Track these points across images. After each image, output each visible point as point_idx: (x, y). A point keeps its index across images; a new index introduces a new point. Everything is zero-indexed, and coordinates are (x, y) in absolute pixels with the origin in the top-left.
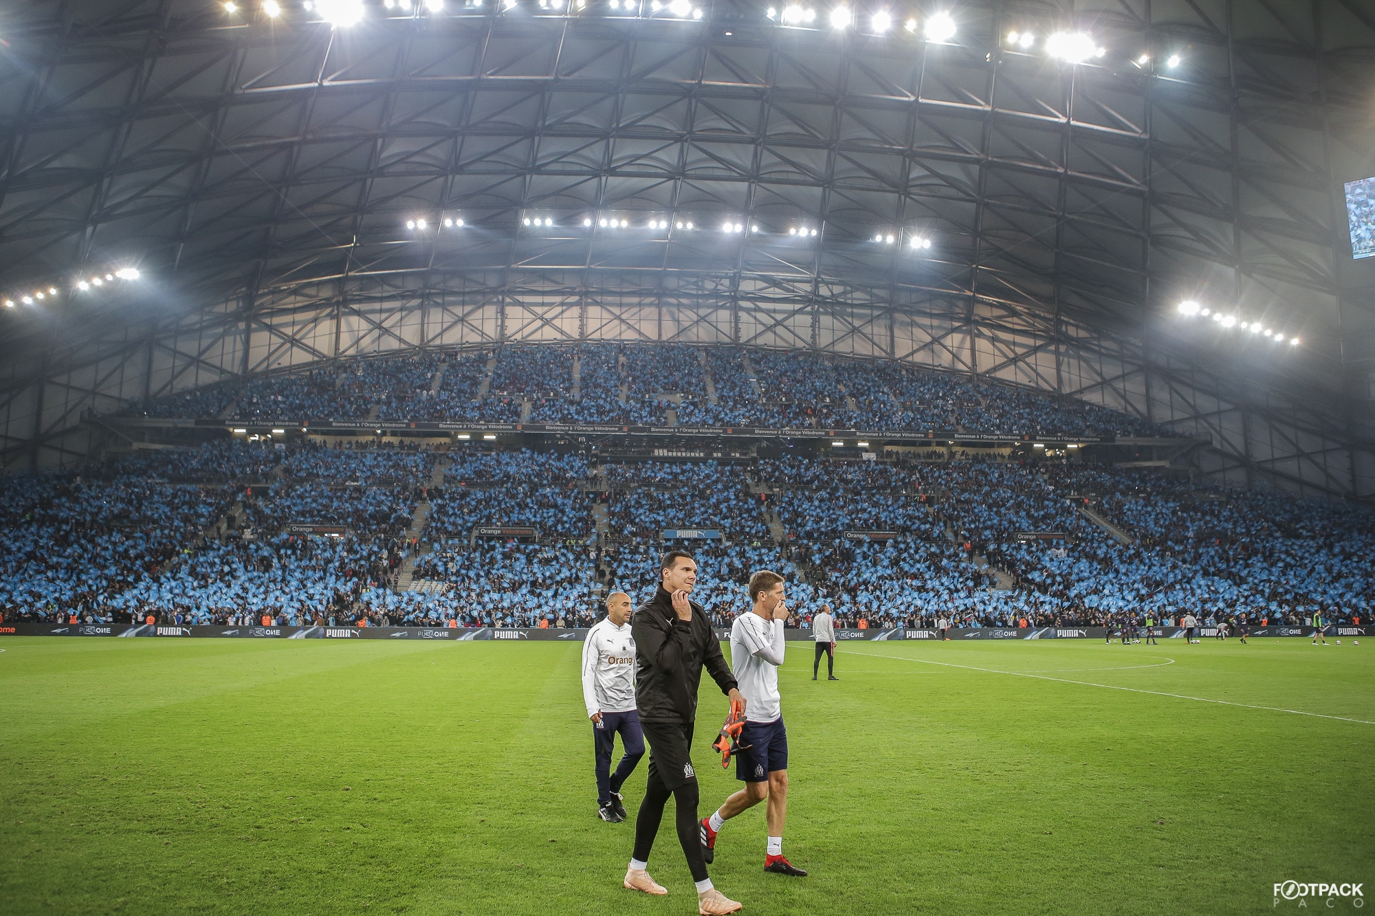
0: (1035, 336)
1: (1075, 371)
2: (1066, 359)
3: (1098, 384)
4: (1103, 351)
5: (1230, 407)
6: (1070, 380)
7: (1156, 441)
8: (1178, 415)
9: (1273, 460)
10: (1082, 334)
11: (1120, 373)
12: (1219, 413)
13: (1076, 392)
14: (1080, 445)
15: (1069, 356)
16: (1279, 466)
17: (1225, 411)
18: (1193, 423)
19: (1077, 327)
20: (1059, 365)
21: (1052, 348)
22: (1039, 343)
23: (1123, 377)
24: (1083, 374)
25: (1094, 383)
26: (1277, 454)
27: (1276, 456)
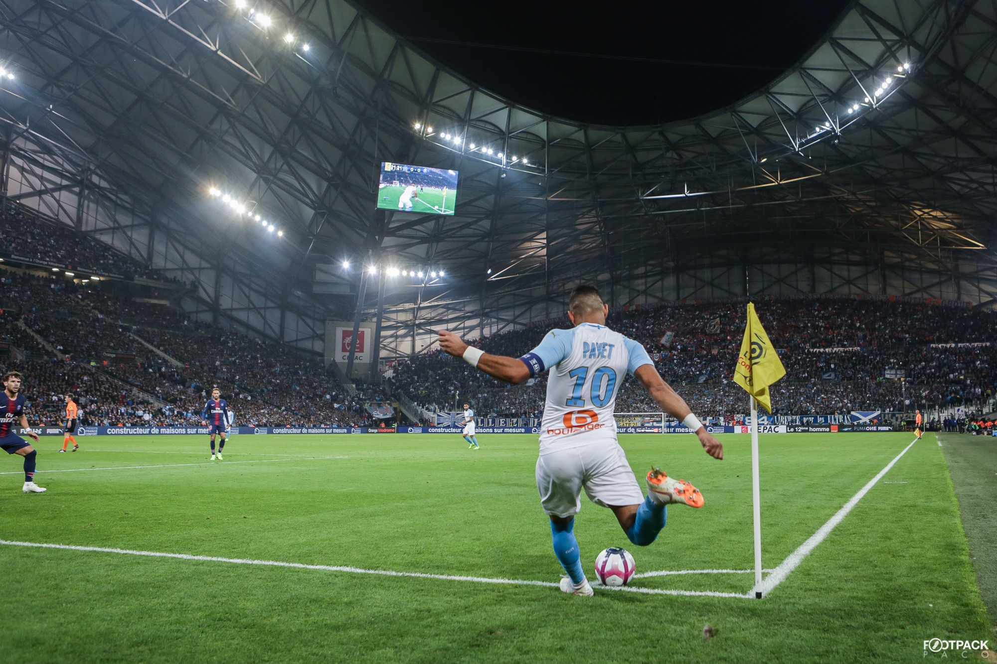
0: (62, 176)
1: (92, 213)
2: (86, 202)
3: (110, 228)
4: (119, 202)
5: (208, 265)
6: (87, 220)
7: (160, 284)
8: (170, 265)
9: (232, 310)
10: (104, 184)
11: (130, 223)
12: (200, 269)
13: (91, 231)
14: (102, 279)
15: (90, 200)
16: (235, 314)
17: (204, 268)
18: (179, 273)
19: (101, 177)
20: (80, 206)
21: (77, 189)
22: (65, 182)
23: (132, 227)
24: (99, 218)
25: (107, 227)
26: (236, 306)
27: (234, 307)
